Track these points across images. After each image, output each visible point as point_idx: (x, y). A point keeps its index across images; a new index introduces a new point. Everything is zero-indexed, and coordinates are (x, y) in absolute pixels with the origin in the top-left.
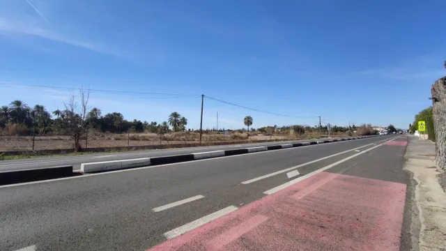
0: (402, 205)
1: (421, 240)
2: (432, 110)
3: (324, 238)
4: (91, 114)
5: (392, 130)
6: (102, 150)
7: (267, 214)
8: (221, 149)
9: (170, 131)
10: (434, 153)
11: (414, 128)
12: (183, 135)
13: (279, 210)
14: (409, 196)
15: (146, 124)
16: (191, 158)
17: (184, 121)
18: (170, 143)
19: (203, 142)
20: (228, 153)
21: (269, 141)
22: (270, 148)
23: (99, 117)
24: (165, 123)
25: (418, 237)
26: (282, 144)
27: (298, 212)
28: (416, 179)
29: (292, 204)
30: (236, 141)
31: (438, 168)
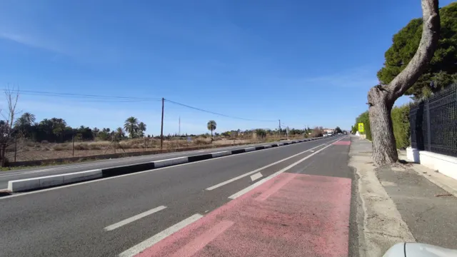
0: (349, 197)
1: (365, 227)
2: (368, 114)
3: (285, 236)
4: (22, 120)
5: (338, 130)
6: (37, 163)
7: (232, 218)
8: (183, 156)
9: (126, 138)
10: (371, 150)
11: (355, 130)
12: (141, 142)
13: (243, 214)
14: (354, 189)
15: (96, 131)
16: (151, 166)
17: (143, 127)
18: (126, 151)
19: (164, 149)
20: (191, 159)
21: (233, 145)
22: (234, 152)
23: (32, 124)
24: (120, 129)
25: (363, 225)
26: (246, 147)
27: (263, 214)
28: (359, 173)
29: (257, 207)
30: (199, 146)
31: (375, 163)
